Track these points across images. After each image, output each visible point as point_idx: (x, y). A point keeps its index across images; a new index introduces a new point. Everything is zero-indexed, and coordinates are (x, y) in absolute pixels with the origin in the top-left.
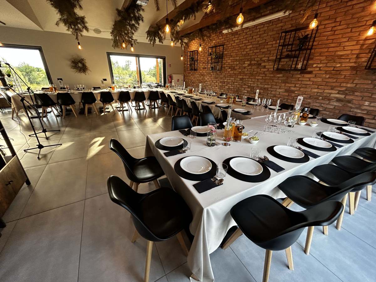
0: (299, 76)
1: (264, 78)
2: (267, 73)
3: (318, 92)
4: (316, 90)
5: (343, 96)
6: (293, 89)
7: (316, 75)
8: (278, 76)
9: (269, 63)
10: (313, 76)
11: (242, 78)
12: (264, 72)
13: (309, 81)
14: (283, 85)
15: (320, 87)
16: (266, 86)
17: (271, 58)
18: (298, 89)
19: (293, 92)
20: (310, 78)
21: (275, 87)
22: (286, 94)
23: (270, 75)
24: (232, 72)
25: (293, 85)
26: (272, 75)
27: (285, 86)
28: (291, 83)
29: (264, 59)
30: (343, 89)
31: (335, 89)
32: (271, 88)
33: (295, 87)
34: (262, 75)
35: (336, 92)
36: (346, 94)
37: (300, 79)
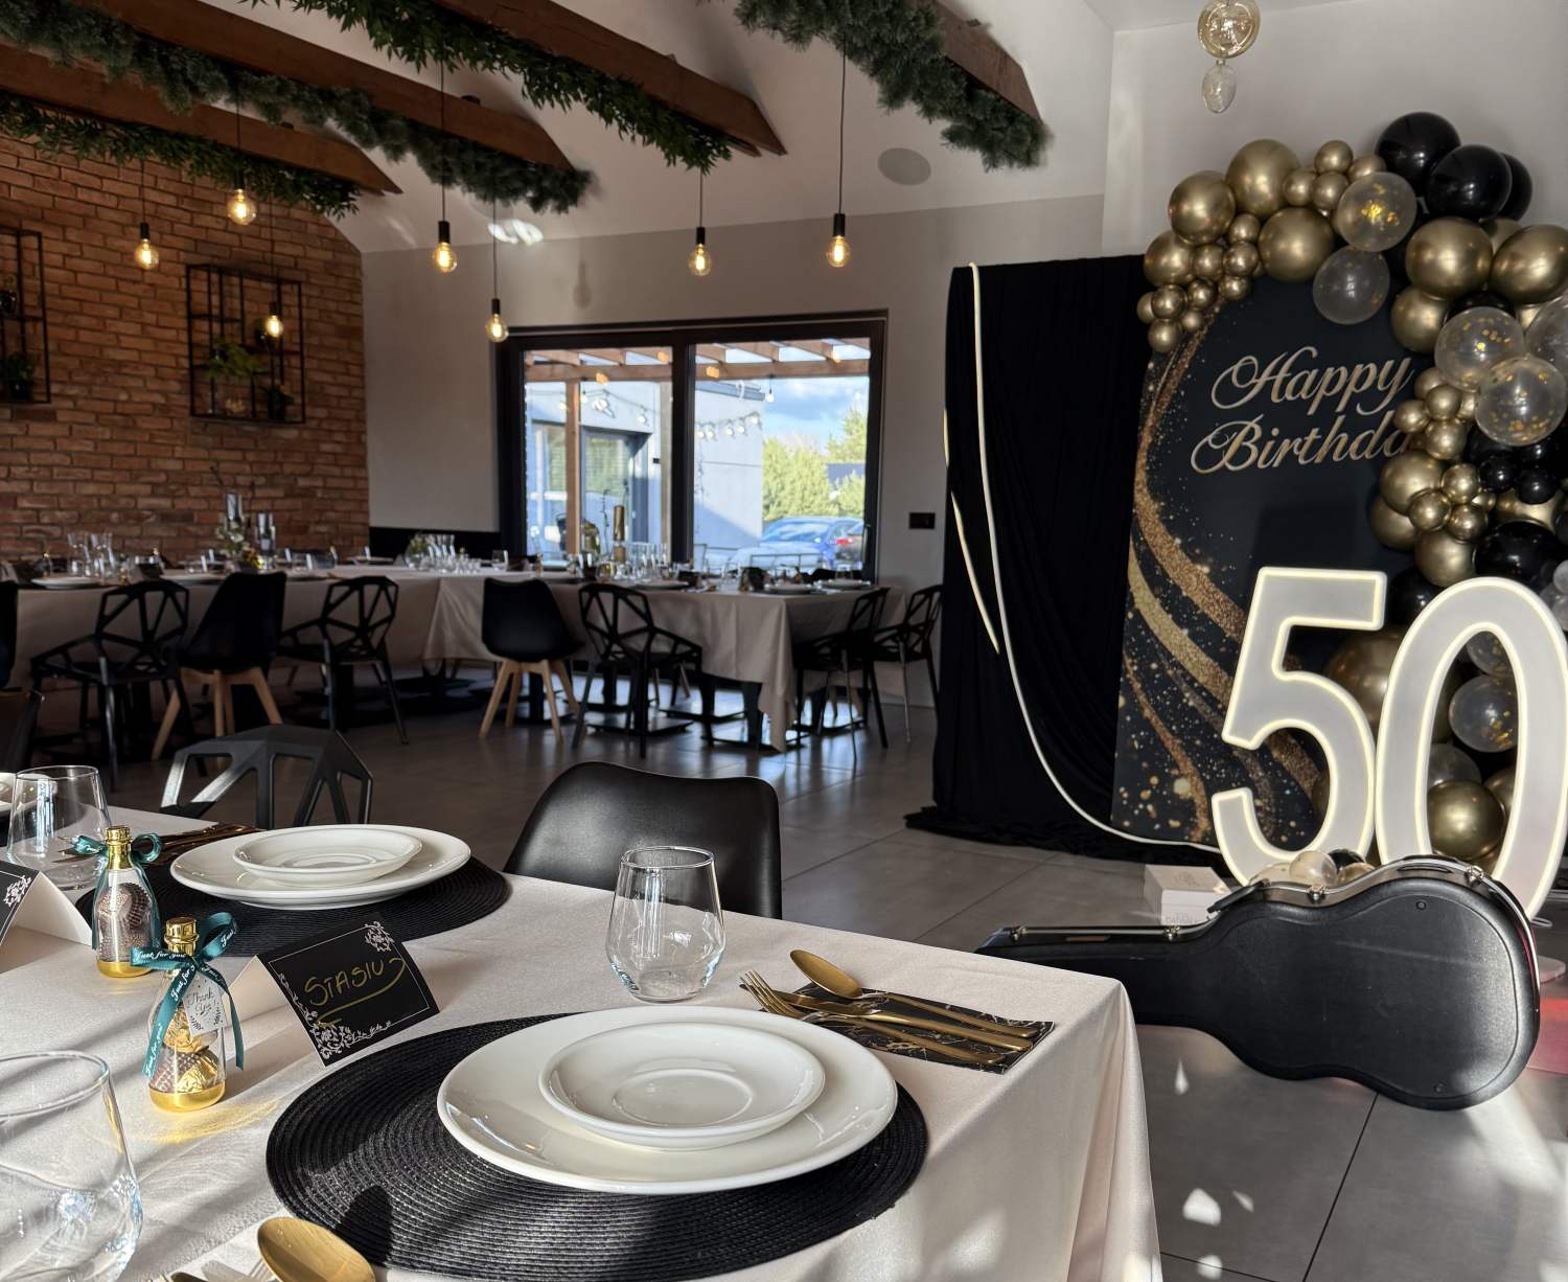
3: (99, 497)
4: (90, 489)
5: (165, 503)
7: (71, 429)
10: (65, 431)
13: (56, 450)
15: (99, 474)
20: (53, 439)
30: (163, 477)
31: (142, 479)
33: (10, 477)
35: (148, 489)
36: (172, 496)
37: (21, 443)
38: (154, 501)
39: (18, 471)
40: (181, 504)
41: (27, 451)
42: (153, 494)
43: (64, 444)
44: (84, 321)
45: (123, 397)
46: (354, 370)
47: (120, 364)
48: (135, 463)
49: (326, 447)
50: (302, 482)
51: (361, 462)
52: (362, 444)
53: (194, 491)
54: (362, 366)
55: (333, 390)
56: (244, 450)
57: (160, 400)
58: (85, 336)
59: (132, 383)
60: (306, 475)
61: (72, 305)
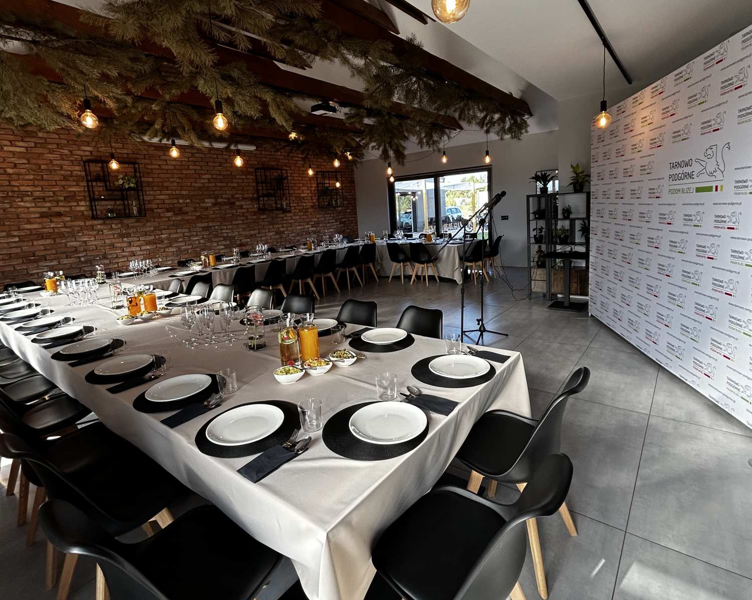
0: (282, 216)
1: (245, 222)
2: (248, 214)
3: (301, 229)
4: (299, 228)
6: (281, 229)
7: (295, 214)
8: (262, 217)
9: (246, 202)
10: (293, 214)
11: (208, 227)
12: (243, 213)
13: (292, 219)
14: (271, 227)
15: (301, 224)
16: (252, 232)
17: (246, 196)
18: (286, 228)
19: (283, 232)
20: (291, 217)
21: (263, 231)
22: (277, 236)
23: (251, 217)
24: (179, 218)
25: (281, 226)
26: (255, 217)
27: (273, 228)
28: (278, 224)
29: (237, 196)
32: (259, 233)
33: (283, 227)
34: (242, 218)
35: (310, 226)
36: (316, 227)
37: (285, 218)
38: (312, 229)
39: (284, 225)
40: (318, 229)
41: (286, 220)
42: (312, 227)
43: (294, 218)
44: (296, 188)
45: (305, 205)
46: (353, 191)
47: (304, 197)
48: (308, 220)
49: (348, 211)
50: (343, 220)
51: (356, 214)
52: (355, 209)
53: (321, 225)
54: (355, 190)
55: (348, 197)
56: (330, 214)
57: (312, 204)
58: (296, 192)
59: (306, 201)
60: (344, 218)
61: (293, 185)
